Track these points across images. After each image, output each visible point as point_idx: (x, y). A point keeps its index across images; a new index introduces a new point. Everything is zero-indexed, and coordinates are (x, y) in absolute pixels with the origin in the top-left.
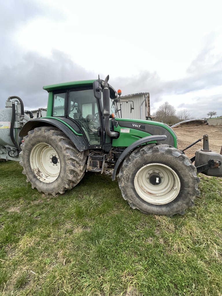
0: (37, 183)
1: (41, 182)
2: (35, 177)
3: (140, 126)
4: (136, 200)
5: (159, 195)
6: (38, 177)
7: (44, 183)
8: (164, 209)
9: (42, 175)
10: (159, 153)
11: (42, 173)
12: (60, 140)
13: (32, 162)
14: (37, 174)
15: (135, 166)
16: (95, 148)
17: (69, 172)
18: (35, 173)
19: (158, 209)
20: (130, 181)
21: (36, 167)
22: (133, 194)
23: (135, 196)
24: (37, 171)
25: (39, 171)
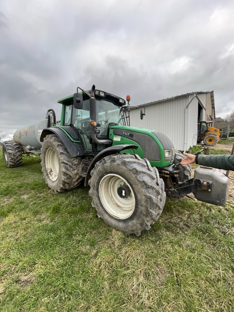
0: (48, 180)
1: (50, 179)
2: (47, 175)
3: (129, 134)
4: (100, 209)
5: (126, 209)
6: (49, 176)
7: (51, 181)
8: (121, 225)
9: (53, 174)
10: (116, 163)
11: (53, 173)
12: (58, 145)
13: (47, 163)
14: (49, 172)
15: (98, 174)
16: (89, 155)
17: (63, 174)
18: (48, 171)
19: (116, 222)
20: (95, 189)
21: (49, 167)
22: (98, 202)
23: (99, 205)
24: (50, 170)
25: (51, 171)
